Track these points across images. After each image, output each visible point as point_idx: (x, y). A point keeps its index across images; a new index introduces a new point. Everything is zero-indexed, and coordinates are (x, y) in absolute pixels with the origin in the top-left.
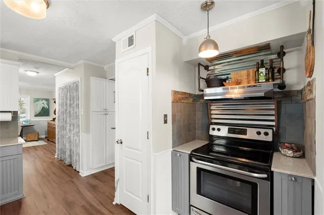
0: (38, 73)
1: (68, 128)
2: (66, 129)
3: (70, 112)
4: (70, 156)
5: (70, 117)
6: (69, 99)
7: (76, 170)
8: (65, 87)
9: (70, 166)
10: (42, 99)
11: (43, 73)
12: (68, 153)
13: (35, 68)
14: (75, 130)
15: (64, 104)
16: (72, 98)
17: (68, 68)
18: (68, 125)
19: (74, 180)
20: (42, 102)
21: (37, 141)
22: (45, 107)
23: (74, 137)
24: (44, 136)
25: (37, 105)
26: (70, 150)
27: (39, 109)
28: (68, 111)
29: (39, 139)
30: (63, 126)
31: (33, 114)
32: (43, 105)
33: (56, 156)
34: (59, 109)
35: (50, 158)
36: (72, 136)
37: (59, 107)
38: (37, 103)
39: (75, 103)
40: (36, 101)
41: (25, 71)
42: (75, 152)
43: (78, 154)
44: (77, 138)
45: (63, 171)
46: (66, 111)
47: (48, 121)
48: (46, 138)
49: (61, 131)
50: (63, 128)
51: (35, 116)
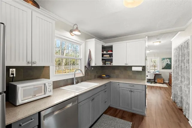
0: (160, 42)
1: (180, 79)
2: (178, 80)
3: (181, 66)
4: (181, 102)
5: (181, 71)
6: (180, 57)
7: (185, 116)
8: (179, 47)
9: (181, 110)
10: (167, 59)
11: (163, 41)
12: (179, 99)
13: (157, 39)
14: (185, 82)
15: (178, 60)
16: (183, 55)
17: (180, 31)
18: (180, 77)
19: (182, 124)
20: (167, 60)
21: (163, 84)
22: (169, 63)
23: (184, 87)
24: (167, 82)
25: (163, 62)
26: (182, 98)
27: (165, 65)
28: (180, 66)
29: (164, 83)
30: (177, 77)
31: (161, 68)
32: (167, 62)
33: (172, 98)
34: (174, 65)
35: (167, 98)
36: (183, 86)
37: (174, 63)
38: (164, 61)
39: (186, 59)
40: (163, 60)
41: (153, 43)
42: (185, 100)
43: (188, 104)
44: (187, 90)
45: (174, 112)
46: (179, 65)
47: (169, 72)
48: (168, 83)
49: (175, 81)
50: (177, 79)
51: (162, 69)
